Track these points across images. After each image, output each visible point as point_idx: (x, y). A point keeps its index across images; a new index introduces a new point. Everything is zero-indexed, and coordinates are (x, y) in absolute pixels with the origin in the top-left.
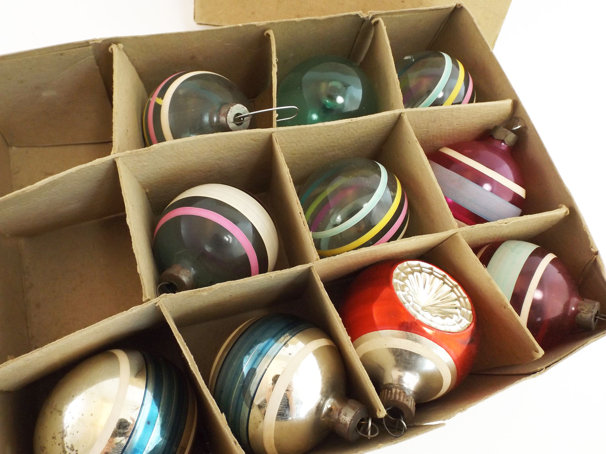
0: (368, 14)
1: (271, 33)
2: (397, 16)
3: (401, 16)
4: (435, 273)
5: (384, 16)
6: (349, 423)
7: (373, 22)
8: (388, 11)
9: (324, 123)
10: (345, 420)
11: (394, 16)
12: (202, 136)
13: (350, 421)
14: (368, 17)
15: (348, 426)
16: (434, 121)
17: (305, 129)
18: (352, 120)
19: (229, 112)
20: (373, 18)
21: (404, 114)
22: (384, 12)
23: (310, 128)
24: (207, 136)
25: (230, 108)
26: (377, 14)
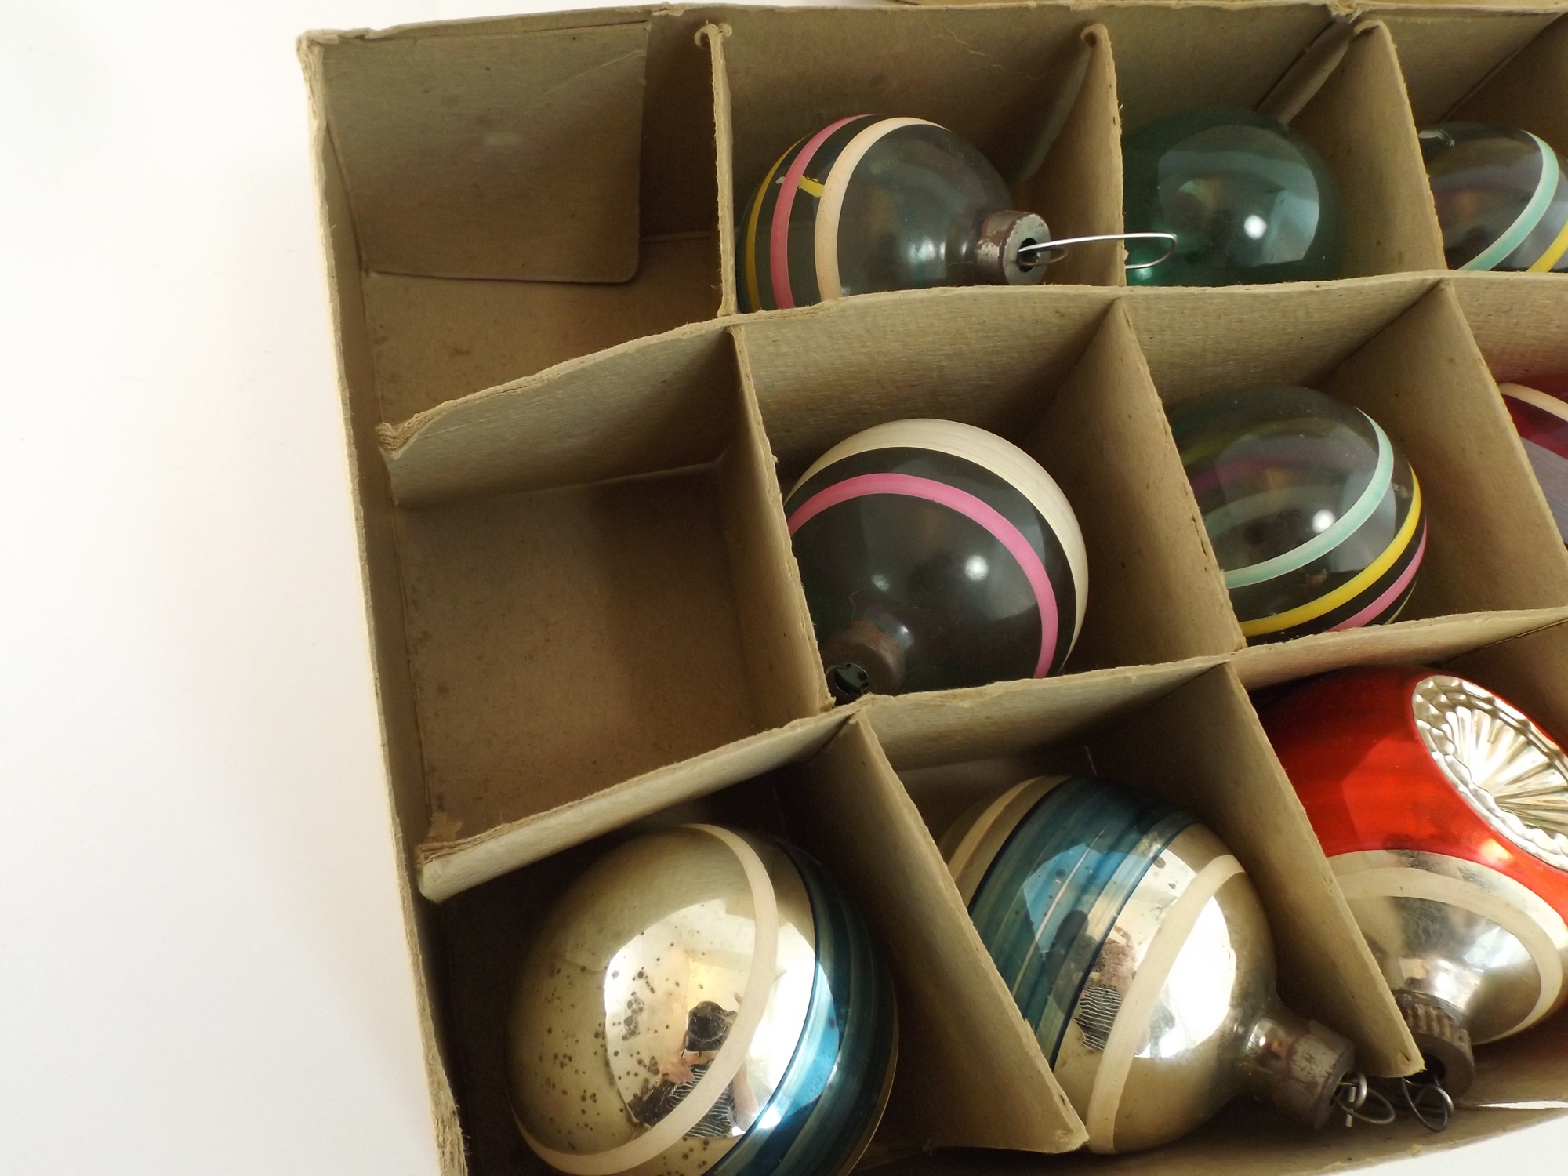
0: (1349, 7)
1: (1103, 33)
2: (1420, 20)
3: (1429, 20)
4: (1502, 715)
5: (1388, 17)
6: (1321, 1080)
7: (1359, 29)
8: (1403, 5)
9: (1247, 287)
10: (1309, 1073)
11: (1412, 19)
12: (945, 291)
13: (1323, 1076)
14: (1348, 16)
15: (1320, 1088)
16: (1506, 312)
17: (1199, 298)
18: (1318, 286)
19: (1012, 233)
20: (1358, 20)
21: (1448, 284)
22: (1393, 6)
23: (1211, 297)
24: (955, 292)
25: (1014, 223)
26: (1375, 9)
